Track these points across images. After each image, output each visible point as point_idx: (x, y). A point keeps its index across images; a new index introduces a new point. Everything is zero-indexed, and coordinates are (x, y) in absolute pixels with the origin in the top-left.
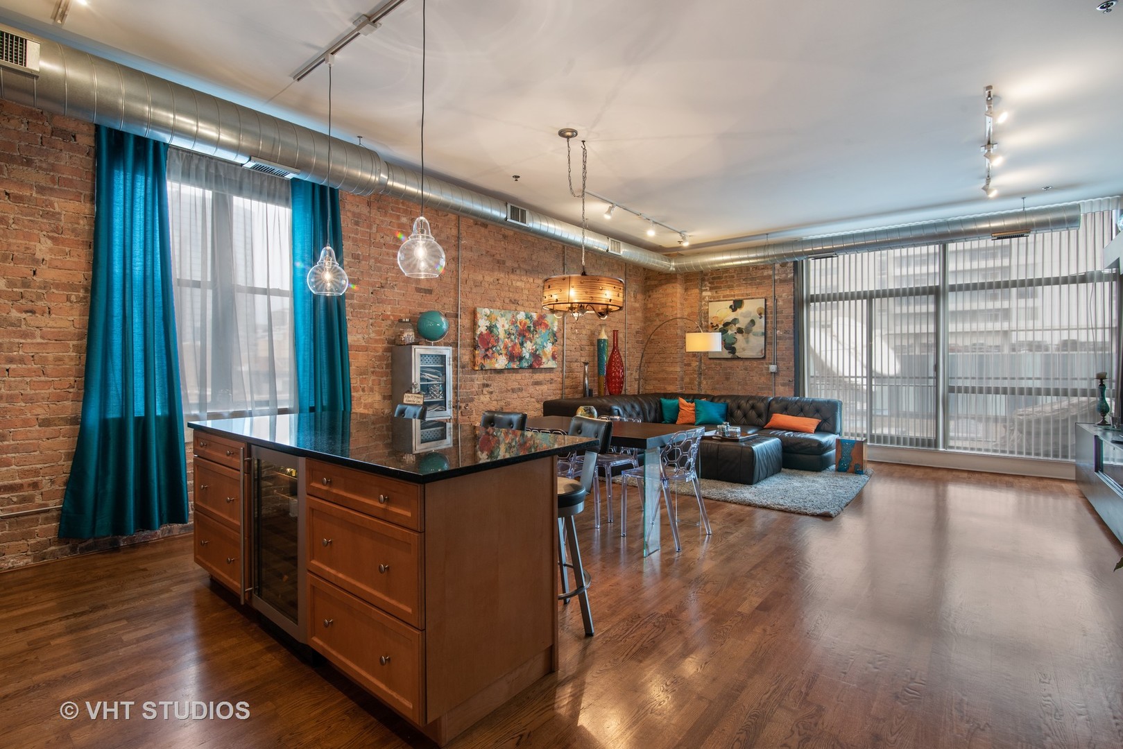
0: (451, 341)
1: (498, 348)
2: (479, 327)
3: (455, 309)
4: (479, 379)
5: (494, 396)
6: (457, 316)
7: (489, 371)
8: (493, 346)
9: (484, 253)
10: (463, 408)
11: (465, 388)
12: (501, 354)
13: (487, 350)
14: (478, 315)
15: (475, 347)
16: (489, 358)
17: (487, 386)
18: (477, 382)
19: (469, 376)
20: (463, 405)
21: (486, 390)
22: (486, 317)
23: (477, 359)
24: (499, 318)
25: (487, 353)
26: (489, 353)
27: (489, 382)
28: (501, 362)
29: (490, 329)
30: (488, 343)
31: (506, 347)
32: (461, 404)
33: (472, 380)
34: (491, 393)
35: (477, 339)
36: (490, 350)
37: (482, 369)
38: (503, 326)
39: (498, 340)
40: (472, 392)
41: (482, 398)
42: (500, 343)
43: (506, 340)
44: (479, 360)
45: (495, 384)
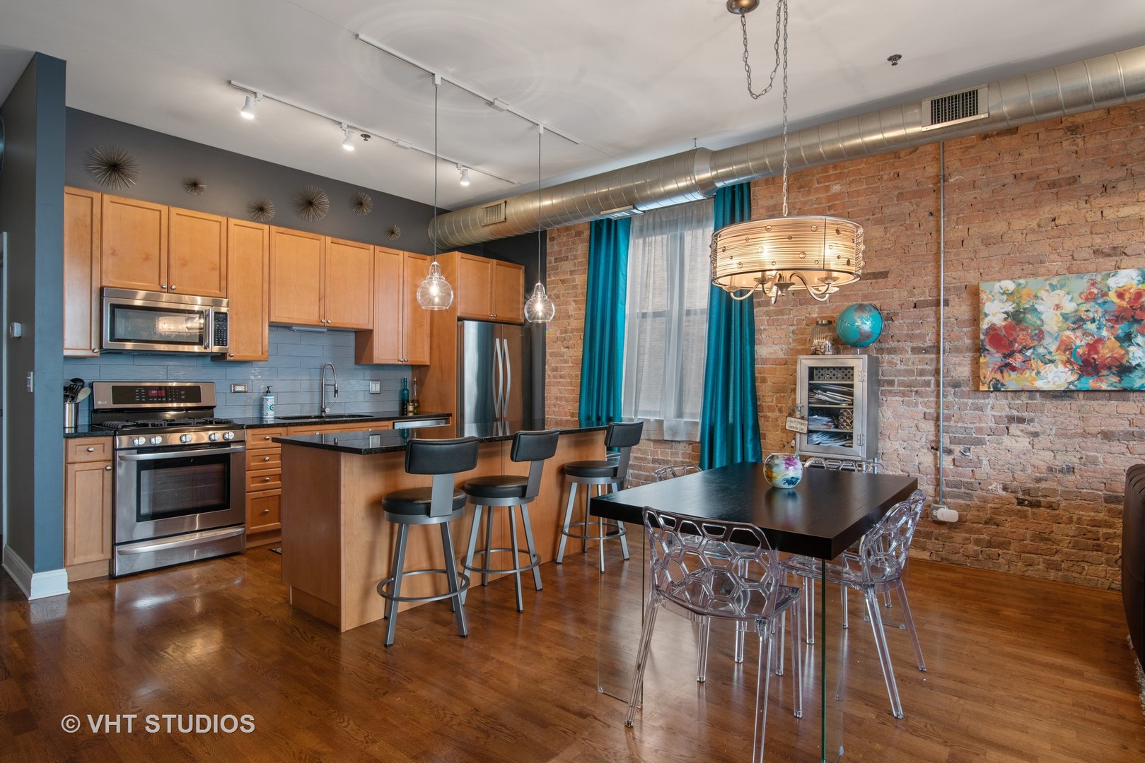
0: (929, 344)
1: (1041, 350)
2: (986, 315)
3: (934, 293)
4: (996, 407)
5: (1043, 441)
6: (938, 304)
7: (1026, 394)
8: (1026, 348)
9: (1011, 179)
10: (957, 454)
11: (961, 419)
12: (1052, 361)
13: (1010, 355)
14: (983, 296)
15: (979, 350)
16: (1014, 369)
17: (1021, 420)
18: (989, 412)
19: (970, 401)
20: (957, 449)
21: (1015, 428)
22: (1005, 297)
23: (982, 372)
24: (1043, 294)
25: (1010, 361)
26: (1017, 361)
27: (1025, 414)
28: (1057, 376)
29: (1016, 318)
30: (1011, 343)
31: (1066, 347)
32: (952, 447)
33: (980, 409)
34: (1036, 435)
35: (982, 337)
36: (1018, 356)
37: (996, 390)
38: (1058, 307)
39: (1040, 335)
40: (980, 430)
41: (1007, 441)
42: (1047, 340)
43: (1068, 333)
44: (988, 373)
45: (1045, 419)
